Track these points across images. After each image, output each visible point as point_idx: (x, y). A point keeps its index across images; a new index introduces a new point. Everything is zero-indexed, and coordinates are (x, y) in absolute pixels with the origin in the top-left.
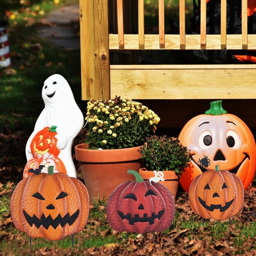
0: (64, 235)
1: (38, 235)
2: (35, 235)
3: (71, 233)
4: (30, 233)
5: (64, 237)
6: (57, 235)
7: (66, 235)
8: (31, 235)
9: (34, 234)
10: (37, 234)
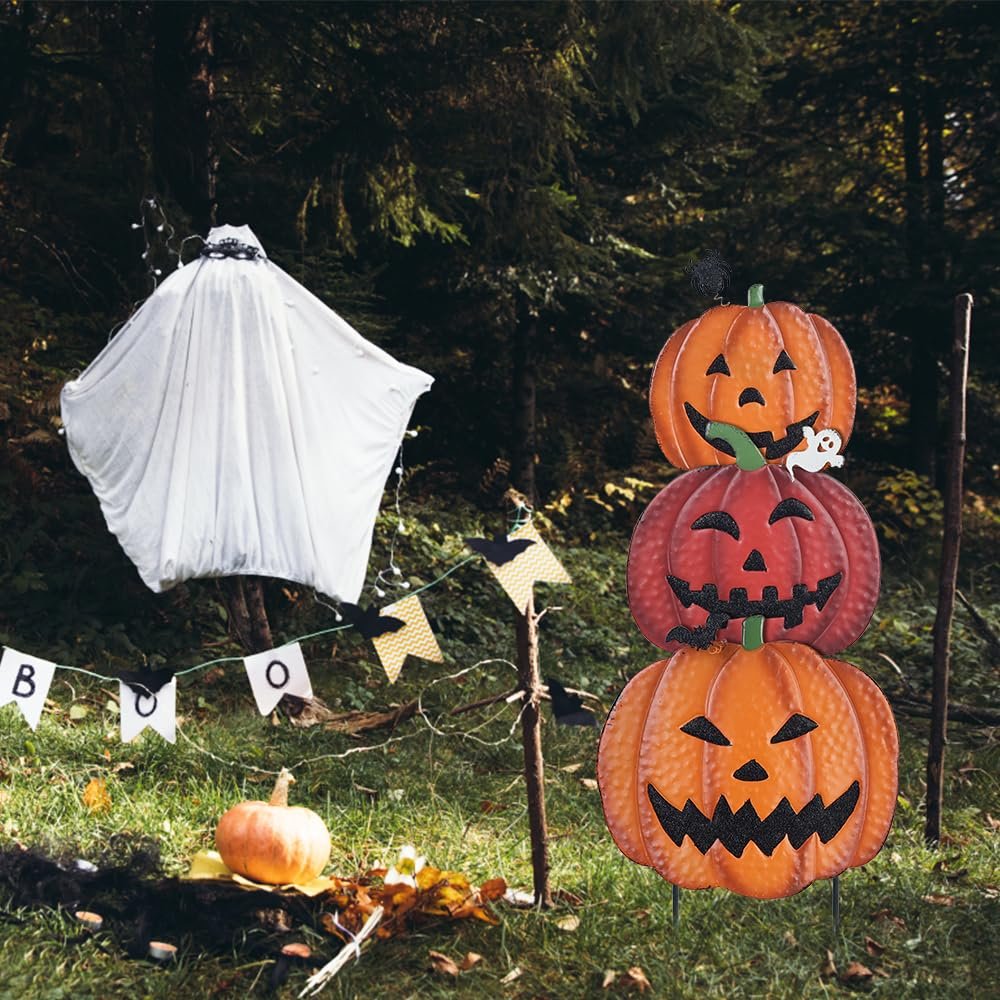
0: (802, 879)
1: (702, 880)
2: (692, 879)
3: (830, 870)
4: (673, 869)
5: (803, 885)
6: (775, 879)
7: (809, 877)
8: (678, 878)
9: (687, 876)
10: (700, 875)
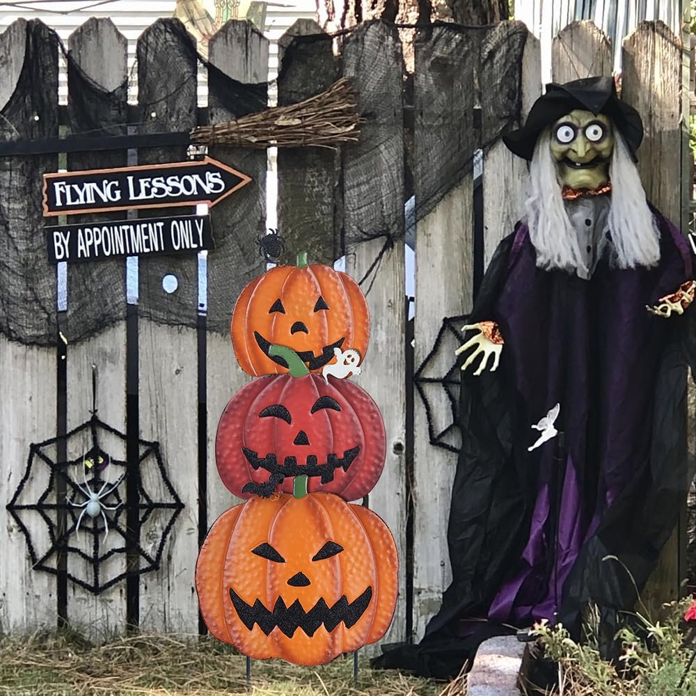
0: (333, 652)
1: (266, 653)
2: (259, 652)
3: (352, 646)
4: (247, 646)
5: (334, 657)
6: (315, 652)
7: (338, 651)
8: (250, 652)
9: (256, 651)
10: (265, 649)
